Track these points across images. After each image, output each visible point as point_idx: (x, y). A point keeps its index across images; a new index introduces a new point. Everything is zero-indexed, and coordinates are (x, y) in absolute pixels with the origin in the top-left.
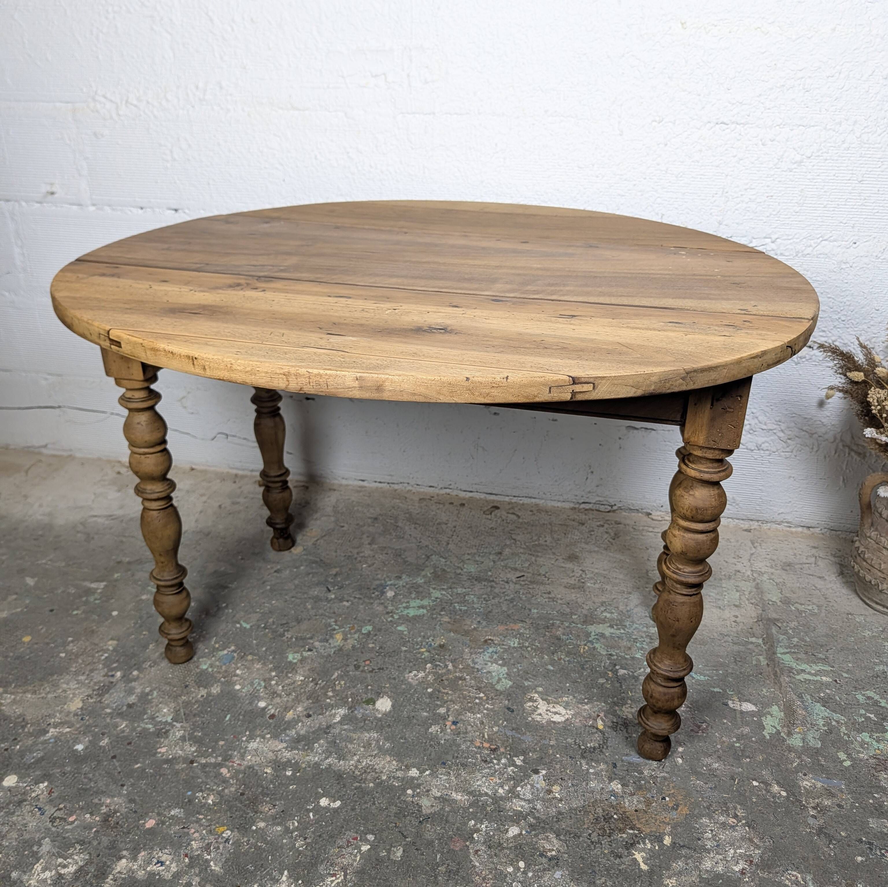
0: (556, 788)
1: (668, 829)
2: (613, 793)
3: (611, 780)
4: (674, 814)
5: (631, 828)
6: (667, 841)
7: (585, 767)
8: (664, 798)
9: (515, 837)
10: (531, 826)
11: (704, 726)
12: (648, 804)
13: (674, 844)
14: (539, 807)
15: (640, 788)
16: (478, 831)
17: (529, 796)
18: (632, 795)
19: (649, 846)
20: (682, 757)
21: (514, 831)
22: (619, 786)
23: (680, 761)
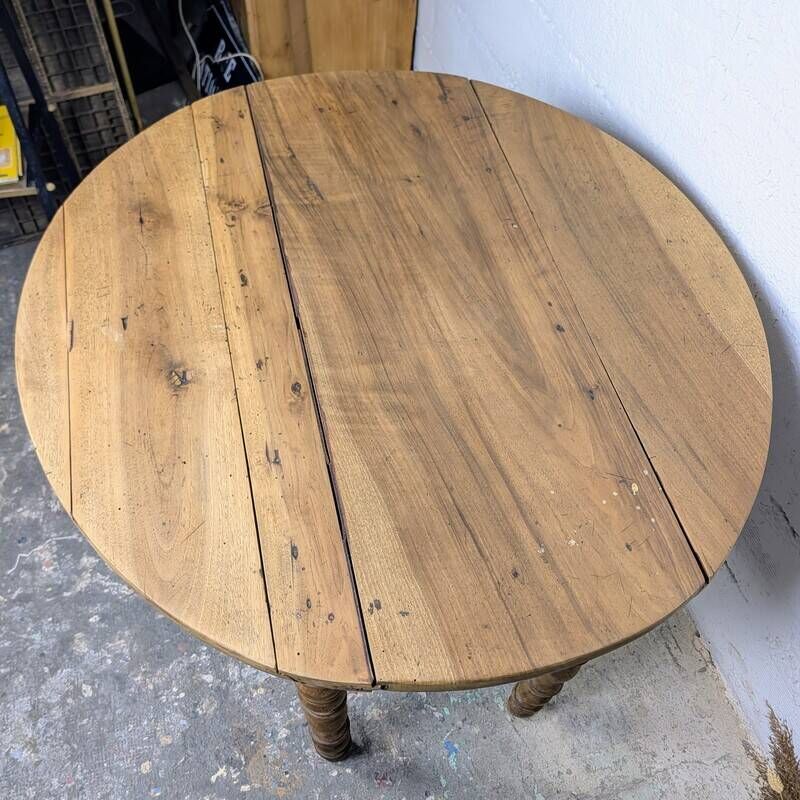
0: (262, 691)
1: (257, 786)
2: (274, 733)
3: (289, 727)
4: (273, 786)
5: (246, 758)
6: (245, 788)
7: (293, 703)
8: (286, 773)
9: (203, 681)
10: (218, 687)
11: (388, 782)
12: (276, 763)
13: (244, 793)
14: (238, 686)
15: (289, 751)
16: (199, 654)
17: (245, 675)
18: (280, 748)
19: (234, 776)
20: (339, 775)
21: (209, 678)
22: (284, 735)
23: (335, 774)
